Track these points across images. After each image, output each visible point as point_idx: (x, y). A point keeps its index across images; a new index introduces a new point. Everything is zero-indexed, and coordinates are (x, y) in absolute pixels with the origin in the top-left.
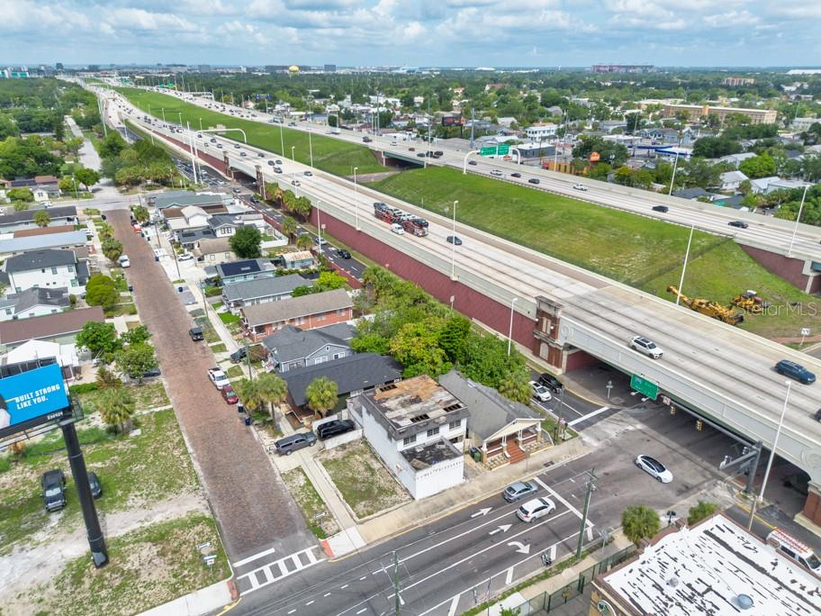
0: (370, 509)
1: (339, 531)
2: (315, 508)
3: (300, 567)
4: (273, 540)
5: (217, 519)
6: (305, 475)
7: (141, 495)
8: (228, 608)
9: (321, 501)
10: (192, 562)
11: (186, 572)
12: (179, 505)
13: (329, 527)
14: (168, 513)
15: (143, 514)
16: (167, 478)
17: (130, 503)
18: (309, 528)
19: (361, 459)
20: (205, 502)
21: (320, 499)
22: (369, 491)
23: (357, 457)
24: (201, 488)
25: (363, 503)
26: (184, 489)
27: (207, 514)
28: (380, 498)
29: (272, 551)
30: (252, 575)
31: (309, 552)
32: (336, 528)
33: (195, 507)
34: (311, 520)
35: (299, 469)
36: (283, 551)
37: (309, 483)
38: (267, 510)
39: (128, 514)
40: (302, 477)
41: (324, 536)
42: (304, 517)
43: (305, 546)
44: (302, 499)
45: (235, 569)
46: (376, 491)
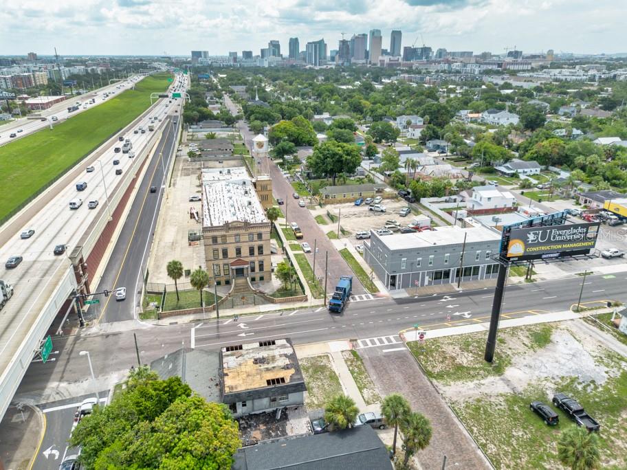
0: (319, 359)
1: (342, 352)
2: (356, 369)
3: (368, 340)
4: (385, 356)
5: (426, 378)
6: (363, 397)
7: (497, 405)
8: (404, 331)
9: (352, 372)
10: (431, 351)
11: (433, 347)
12: (460, 392)
13: (348, 355)
14: (465, 388)
15: (484, 390)
16: (484, 416)
17: (501, 399)
18: (361, 360)
19: (314, 399)
20: (441, 392)
21: (352, 374)
22: (315, 371)
23: (316, 402)
24: (449, 404)
25: (322, 364)
26: (463, 405)
27: (434, 381)
28: (309, 365)
29: (385, 351)
30: (394, 342)
31: (362, 346)
32: (343, 353)
33: (446, 388)
34: (359, 363)
35: (368, 403)
36: (378, 350)
37: (360, 389)
38: (391, 375)
39: (496, 391)
40: (366, 396)
41: (351, 351)
42: (364, 367)
43: (365, 349)
44: (366, 378)
45: (405, 346)
46: (310, 370)
